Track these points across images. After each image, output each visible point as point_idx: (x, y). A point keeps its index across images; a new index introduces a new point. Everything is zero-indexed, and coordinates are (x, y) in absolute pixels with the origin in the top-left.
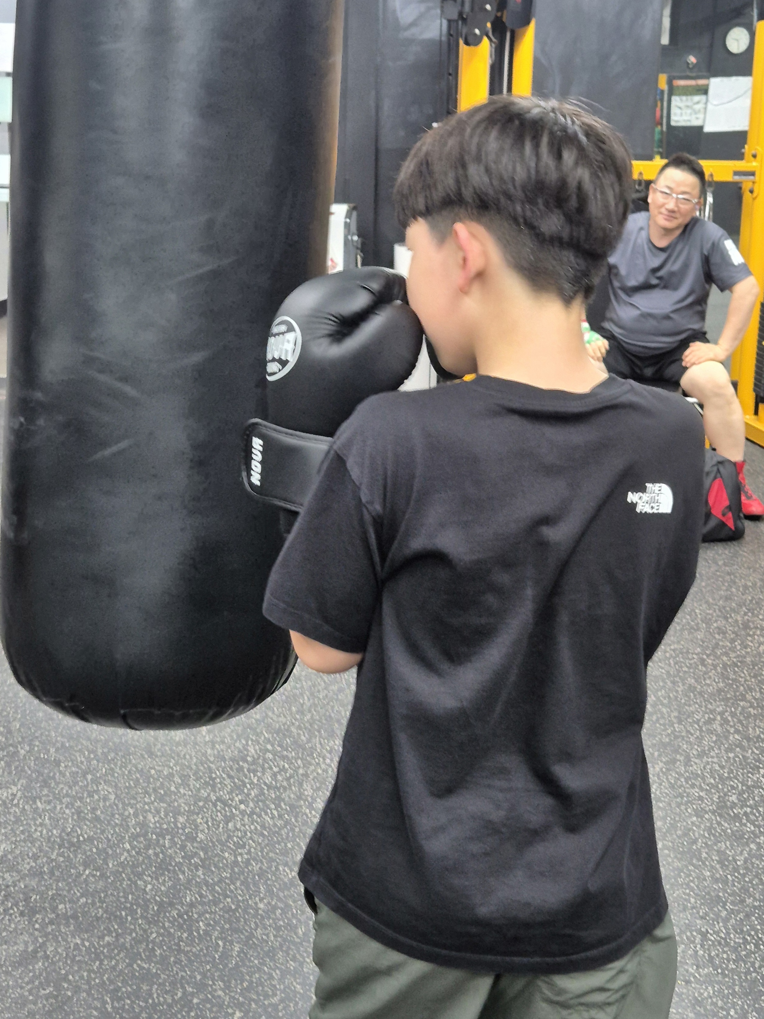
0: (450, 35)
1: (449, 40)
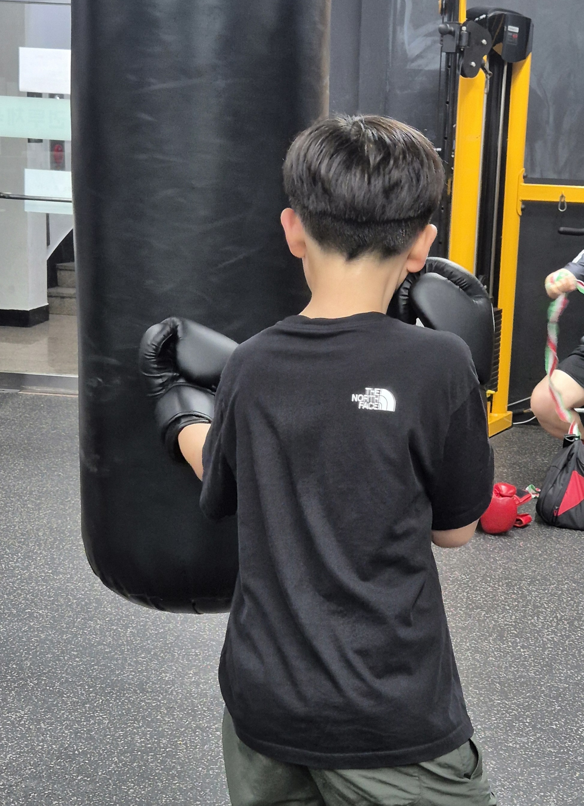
0: (448, 66)
1: (447, 71)
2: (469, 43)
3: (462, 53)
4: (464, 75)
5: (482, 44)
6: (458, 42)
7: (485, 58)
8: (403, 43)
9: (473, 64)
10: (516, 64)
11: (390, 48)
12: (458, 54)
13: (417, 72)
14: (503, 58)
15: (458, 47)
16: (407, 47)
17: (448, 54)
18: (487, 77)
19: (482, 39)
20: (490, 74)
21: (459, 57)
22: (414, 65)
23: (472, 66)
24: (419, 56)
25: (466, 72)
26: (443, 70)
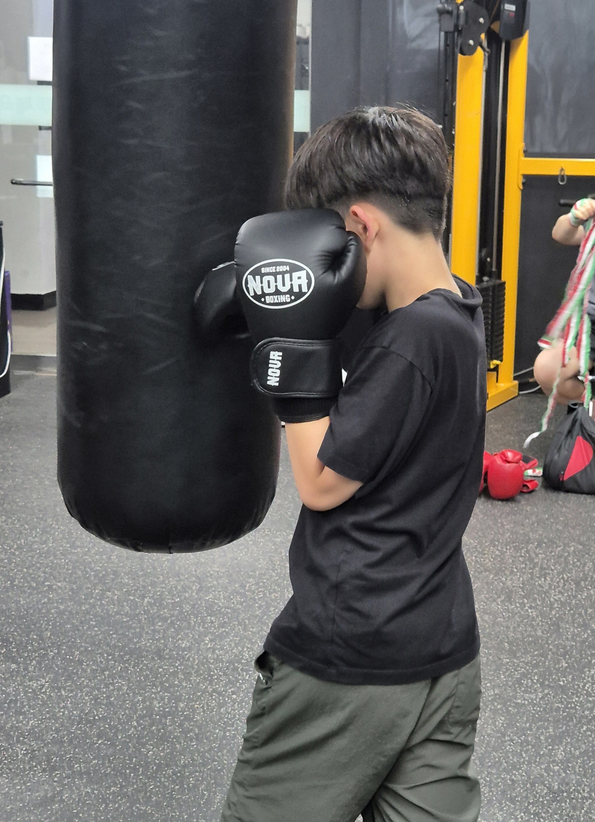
0: (446, 45)
1: (446, 50)
2: (467, 22)
3: (460, 32)
4: (462, 53)
5: (480, 23)
6: (455, 21)
7: (483, 36)
8: (403, 25)
9: (471, 42)
10: (514, 42)
11: (390, 28)
12: (456, 34)
13: (417, 52)
14: (501, 35)
15: (456, 26)
16: (407, 27)
17: (446, 33)
18: (485, 55)
19: (480, 18)
20: (488, 52)
21: (458, 36)
22: (414, 45)
23: (470, 45)
24: (419, 36)
25: (465, 49)
26: (442, 48)
